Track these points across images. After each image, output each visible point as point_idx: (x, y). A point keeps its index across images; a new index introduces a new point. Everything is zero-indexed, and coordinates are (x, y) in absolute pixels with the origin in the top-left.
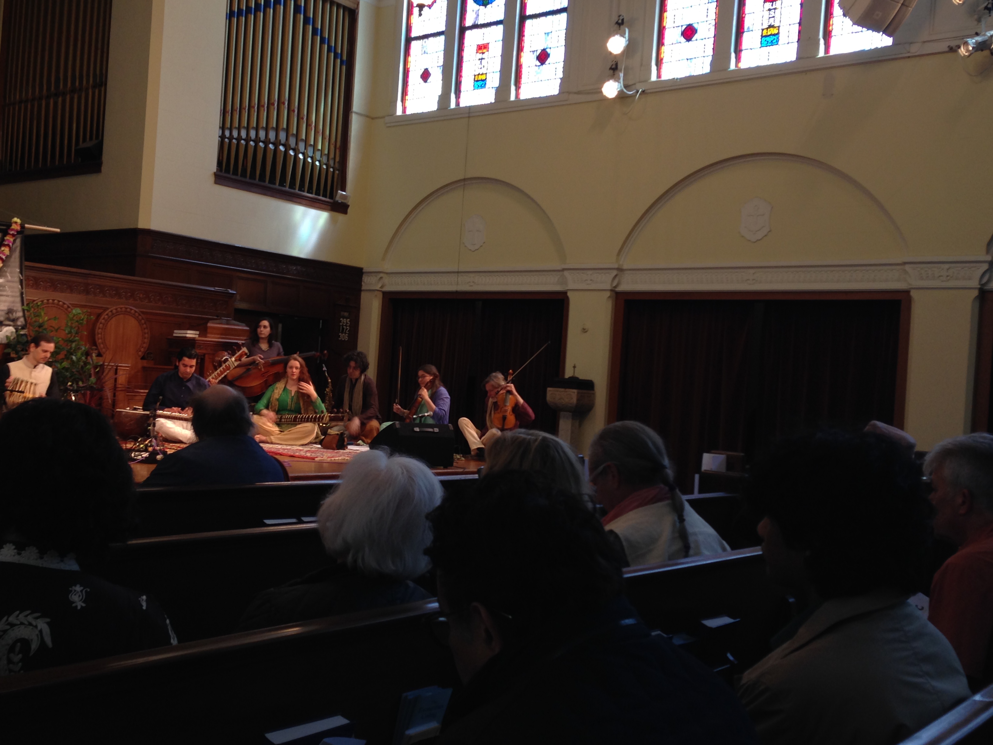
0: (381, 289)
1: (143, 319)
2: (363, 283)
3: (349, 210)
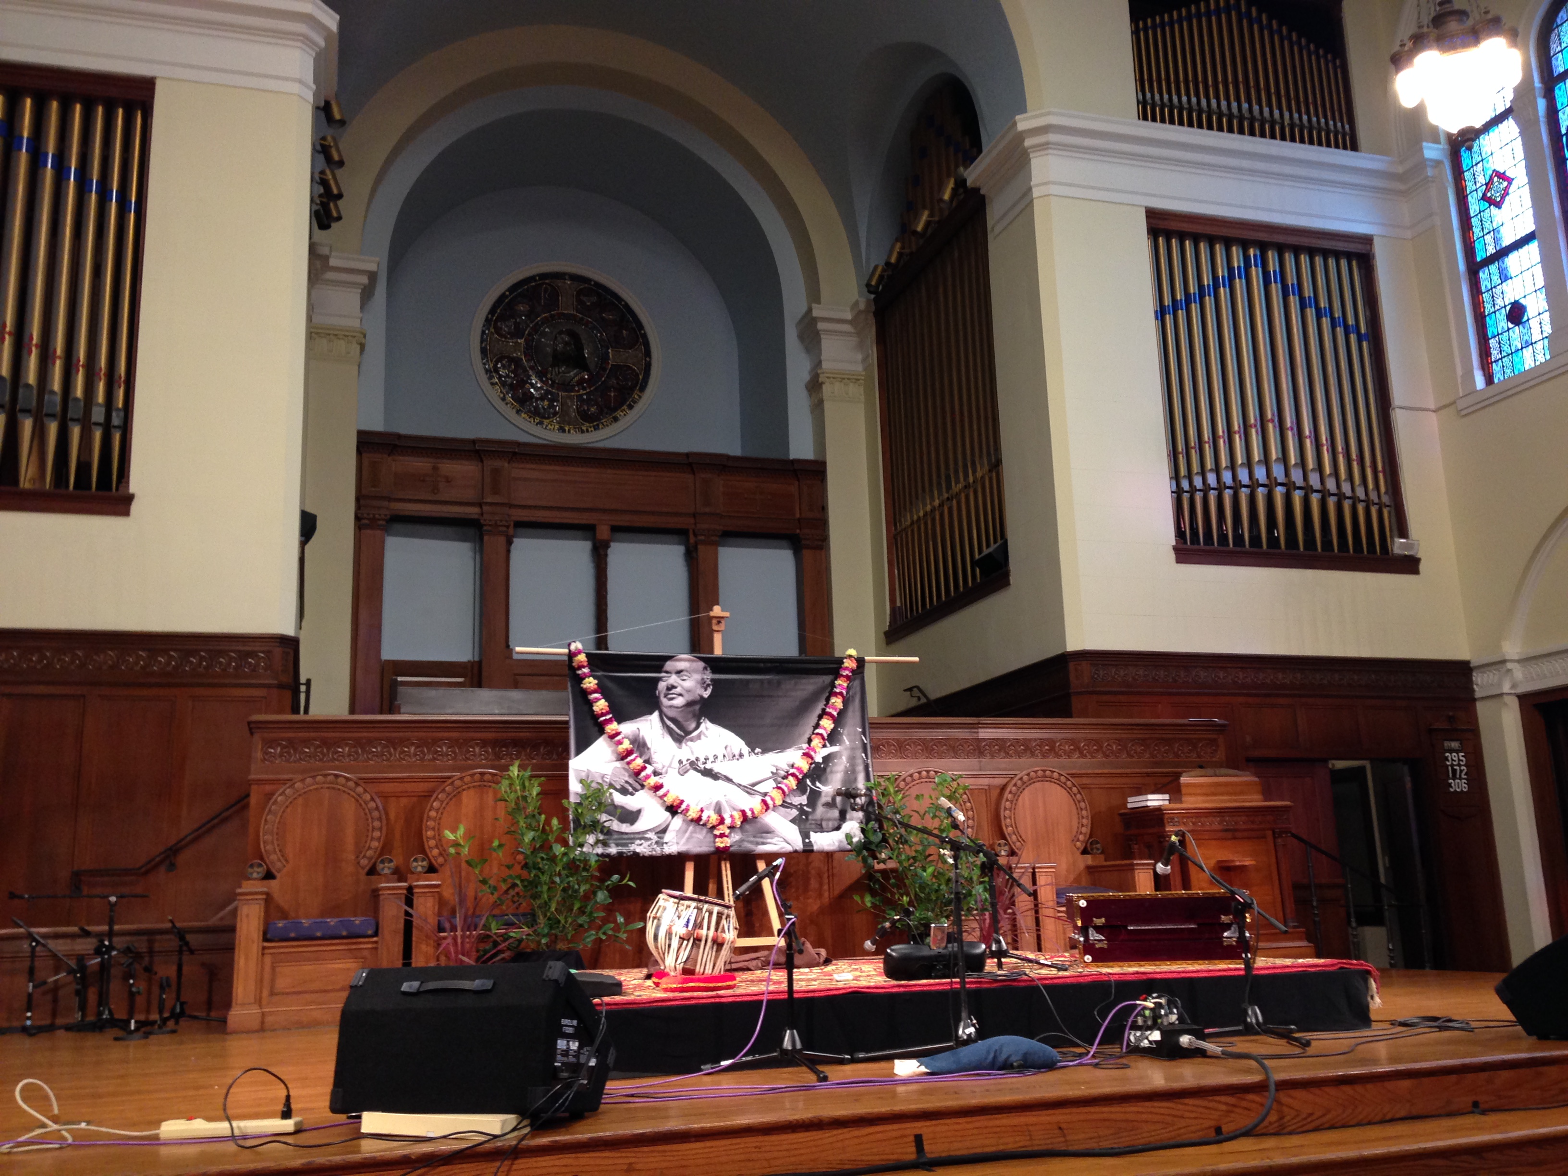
0: (1513, 692)
1: (1073, 785)
2: (1475, 687)
3: (1422, 567)
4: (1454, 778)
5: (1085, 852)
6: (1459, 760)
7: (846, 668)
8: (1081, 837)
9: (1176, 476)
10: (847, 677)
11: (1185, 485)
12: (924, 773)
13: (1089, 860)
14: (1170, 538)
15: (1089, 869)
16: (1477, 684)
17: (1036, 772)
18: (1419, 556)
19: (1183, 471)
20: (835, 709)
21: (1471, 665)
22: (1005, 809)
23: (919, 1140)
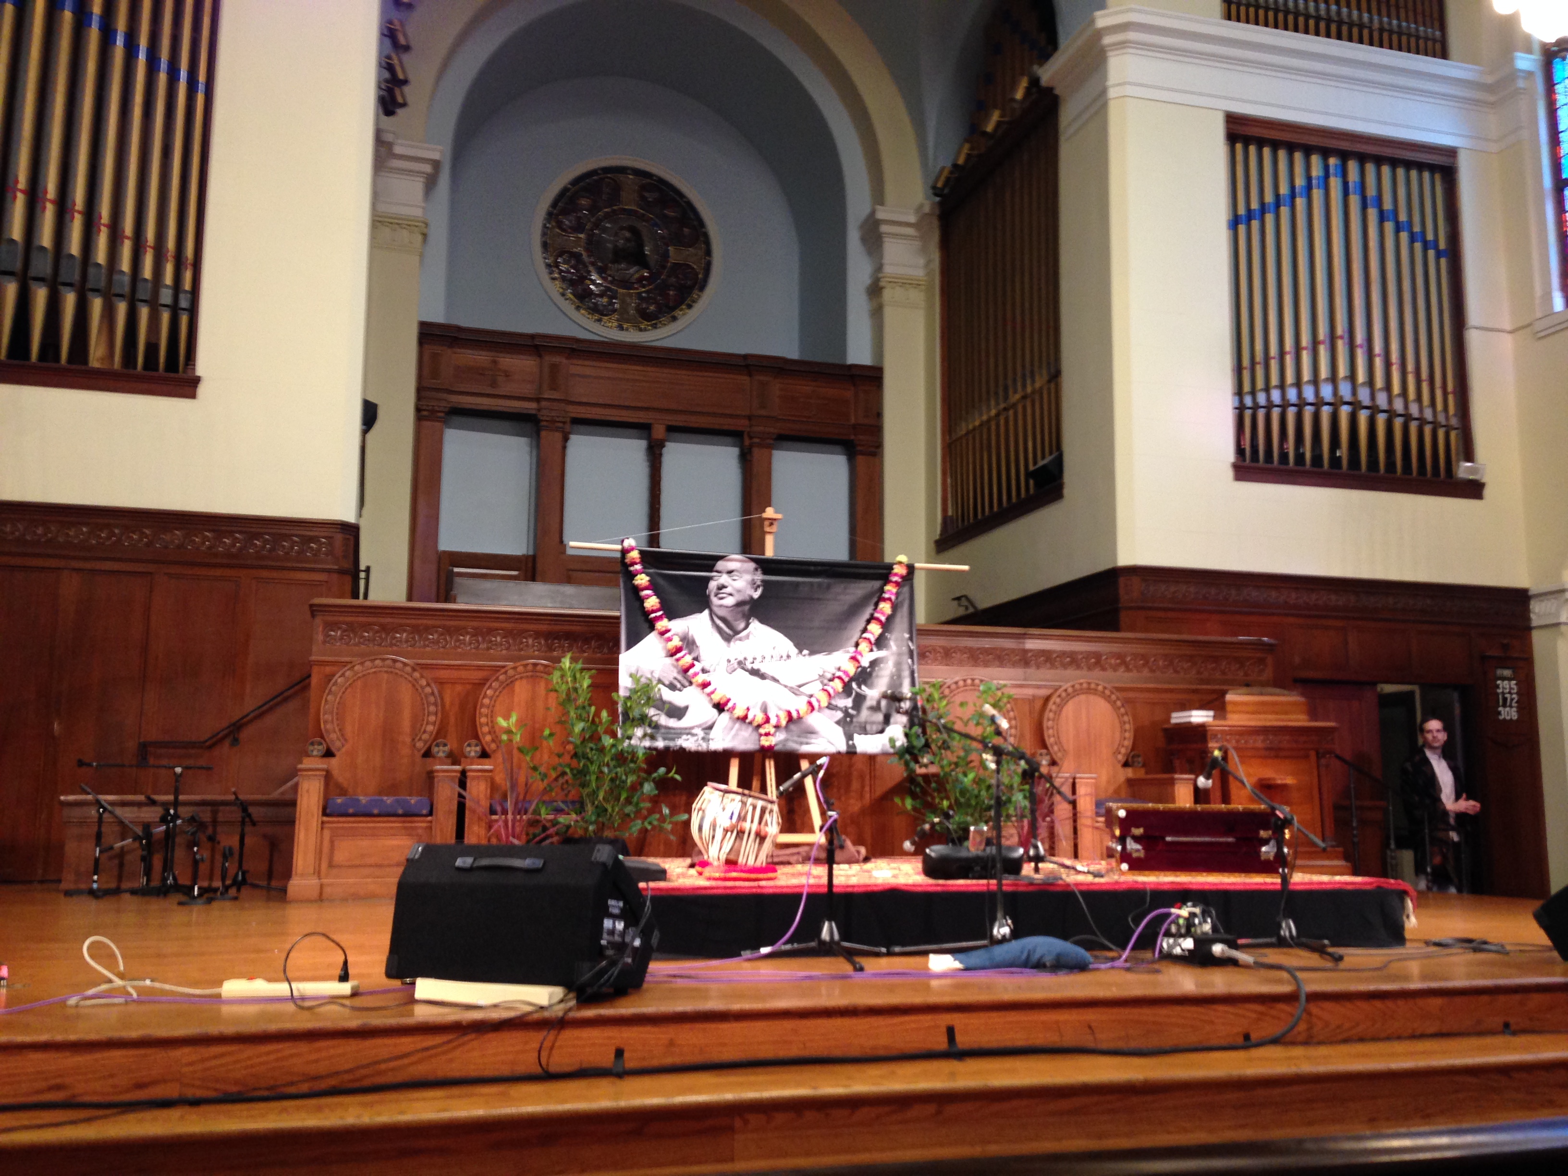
1: (1118, 699)
2: (1532, 615)
3: (1487, 492)
4: (1504, 705)
5: (1126, 765)
6: (1511, 688)
7: (896, 575)
8: (1123, 750)
9: (1239, 392)
10: (897, 584)
11: (1248, 401)
12: (969, 682)
13: (1129, 773)
14: (1229, 454)
15: (1130, 782)
16: (1535, 613)
17: (1081, 684)
18: (1483, 481)
19: (1247, 387)
20: (883, 613)
21: (1530, 593)
22: (1049, 720)
23: (951, 1032)
